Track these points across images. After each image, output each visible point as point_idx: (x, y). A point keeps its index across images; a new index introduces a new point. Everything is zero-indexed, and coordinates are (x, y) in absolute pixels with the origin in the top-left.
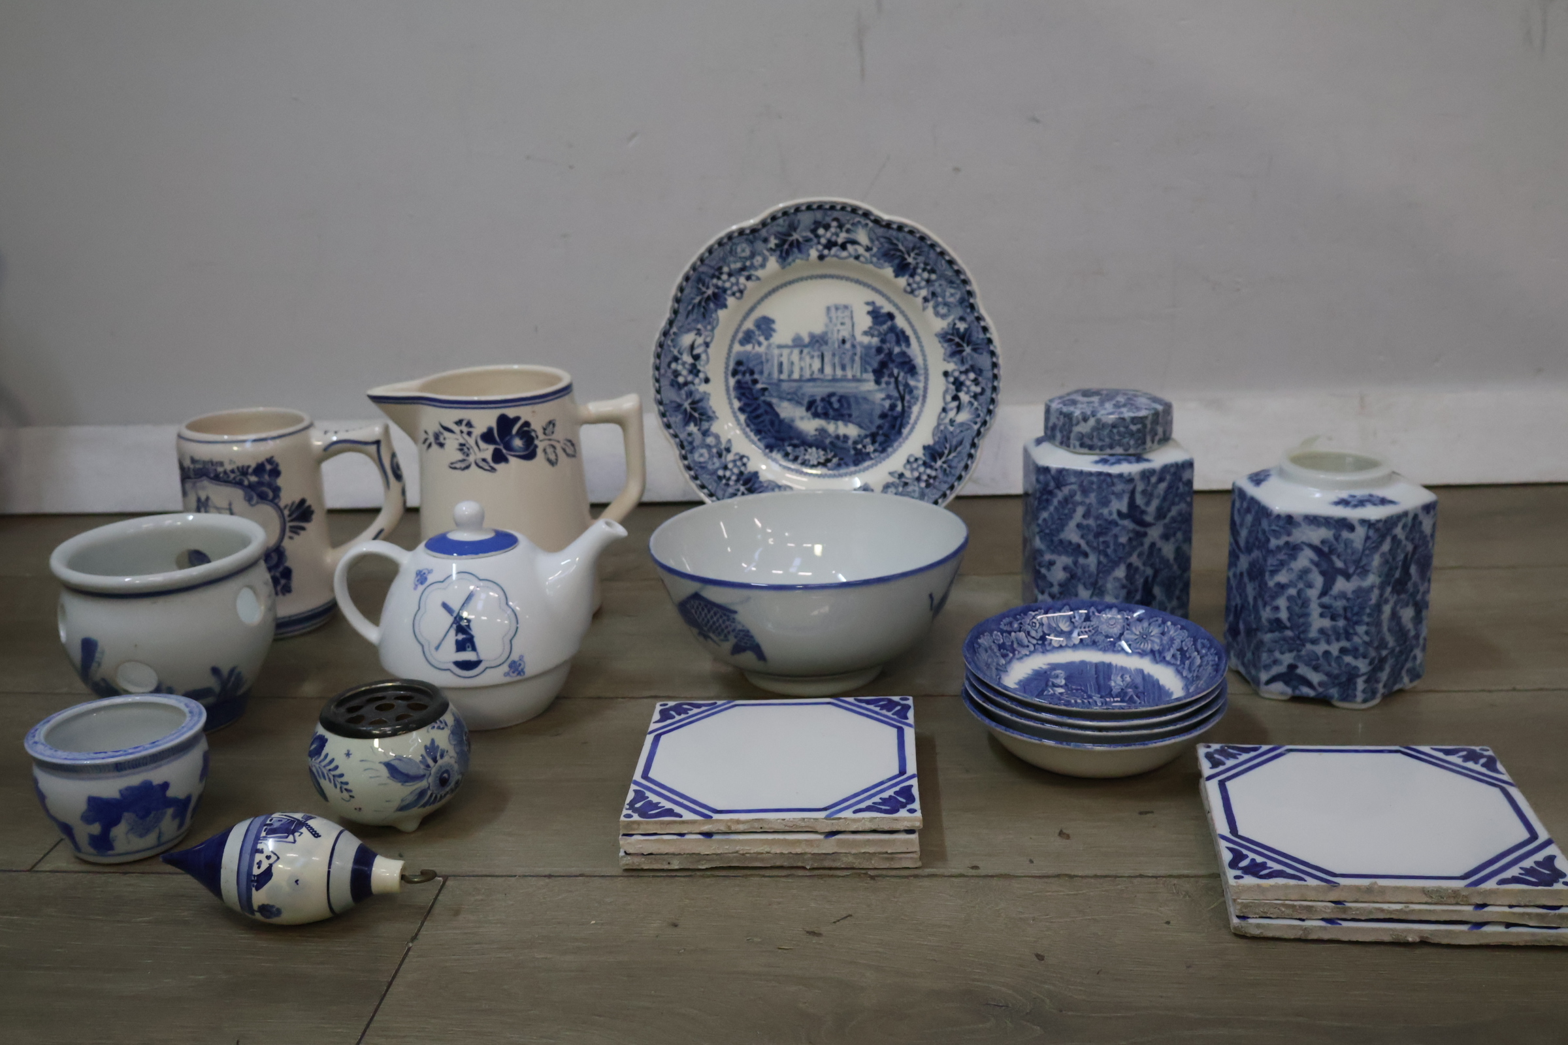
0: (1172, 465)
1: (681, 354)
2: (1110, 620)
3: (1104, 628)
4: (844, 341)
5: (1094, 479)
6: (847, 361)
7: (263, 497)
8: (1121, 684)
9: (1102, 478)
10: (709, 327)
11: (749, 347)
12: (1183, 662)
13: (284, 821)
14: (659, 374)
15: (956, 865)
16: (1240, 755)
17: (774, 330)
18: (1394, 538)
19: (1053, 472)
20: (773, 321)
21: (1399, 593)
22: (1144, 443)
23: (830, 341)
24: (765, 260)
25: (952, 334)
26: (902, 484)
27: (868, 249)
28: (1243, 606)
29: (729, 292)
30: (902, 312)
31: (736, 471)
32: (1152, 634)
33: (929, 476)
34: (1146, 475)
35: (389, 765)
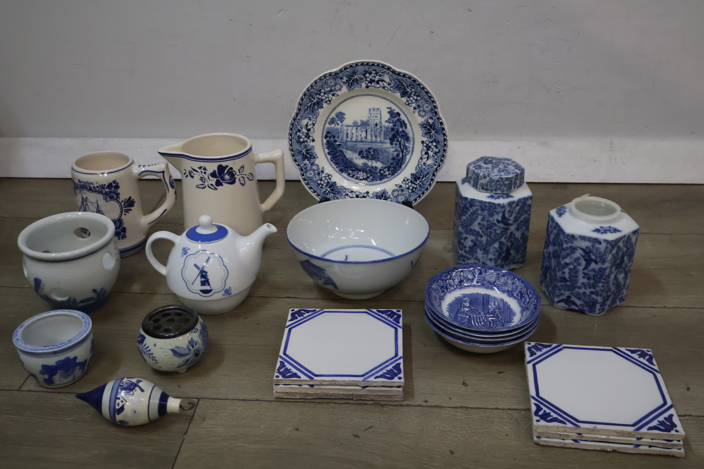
0: (523, 199)
1: (302, 129)
2: (491, 275)
3: (487, 278)
4: (376, 125)
5: (487, 205)
6: (377, 134)
7: (112, 198)
8: (493, 306)
9: (491, 205)
10: (315, 117)
11: (333, 126)
12: (521, 299)
13: (128, 384)
14: (291, 137)
15: (418, 400)
16: (543, 349)
17: (345, 119)
18: (619, 247)
19: (469, 200)
20: (344, 114)
21: (618, 269)
22: (511, 189)
23: (370, 124)
24: (341, 87)
25: (426, 125)
26: (401, 190)
27: (389, 84)
28: (549, 268)
29: (324, 101)
30: (404, 113)
31: (326, 181)
32: (508, 283)
33: (413, 187)
34: (510, 204)
35: (173, 351)
